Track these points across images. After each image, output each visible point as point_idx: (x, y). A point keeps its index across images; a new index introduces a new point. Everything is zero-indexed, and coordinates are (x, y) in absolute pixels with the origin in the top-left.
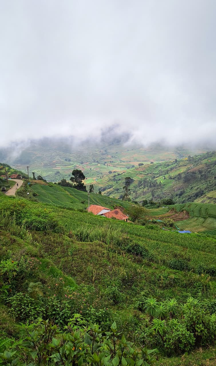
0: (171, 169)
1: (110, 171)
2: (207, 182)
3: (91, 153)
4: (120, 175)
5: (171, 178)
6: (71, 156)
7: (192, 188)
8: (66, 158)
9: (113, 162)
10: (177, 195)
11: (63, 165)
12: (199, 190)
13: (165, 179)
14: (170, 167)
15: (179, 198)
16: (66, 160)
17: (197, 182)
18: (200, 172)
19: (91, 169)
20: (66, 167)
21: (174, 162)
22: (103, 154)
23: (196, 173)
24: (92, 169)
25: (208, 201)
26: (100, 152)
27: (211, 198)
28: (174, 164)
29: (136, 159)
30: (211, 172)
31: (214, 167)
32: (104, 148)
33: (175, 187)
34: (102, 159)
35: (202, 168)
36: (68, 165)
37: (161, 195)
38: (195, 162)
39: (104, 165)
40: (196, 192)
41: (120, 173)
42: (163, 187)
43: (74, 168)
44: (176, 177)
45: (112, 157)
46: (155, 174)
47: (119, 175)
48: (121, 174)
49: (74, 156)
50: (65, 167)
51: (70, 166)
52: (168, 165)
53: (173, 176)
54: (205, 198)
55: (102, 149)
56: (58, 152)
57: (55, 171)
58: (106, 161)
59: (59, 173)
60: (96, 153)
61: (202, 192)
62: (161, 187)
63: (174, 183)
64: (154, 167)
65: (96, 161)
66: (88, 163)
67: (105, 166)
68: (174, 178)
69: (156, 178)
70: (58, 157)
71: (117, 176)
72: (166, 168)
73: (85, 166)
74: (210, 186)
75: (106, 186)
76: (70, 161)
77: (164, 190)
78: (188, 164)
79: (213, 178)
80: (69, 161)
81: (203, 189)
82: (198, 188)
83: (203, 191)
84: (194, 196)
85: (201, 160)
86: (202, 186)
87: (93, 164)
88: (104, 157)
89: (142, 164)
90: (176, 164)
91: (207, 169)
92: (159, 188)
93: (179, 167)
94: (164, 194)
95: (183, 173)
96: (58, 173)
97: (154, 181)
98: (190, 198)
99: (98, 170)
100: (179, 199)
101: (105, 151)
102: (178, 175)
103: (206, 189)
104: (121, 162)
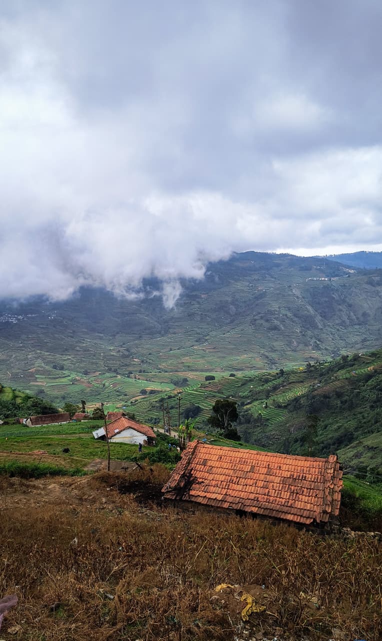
0: (275, 388)
1: (142, 390)
2: (355, 415)
3: (102, 354)
4: (172, 397)
5: (279, 407)
6: (65, 360)
7: (326, 427)
8: (54, 364)
9: (144, 372)
10: (296, 441)
11: (50, 378)
12: (342, 430)
13: (266, 407)
14: (270, 384)
15: (301, 446)
16: (55, 367)
17: (334, 414)
18: (339, 395)
19: (104, 385)
20: (57, 380)
21: (277, 374)
22: (124, 357)
23: (329, 398)
24: (107, 384)
25: (369, 454)
26: (119, 351)
27: (375, 448)
28: (279, 378)
29: (189, 367)
30: (361, 397)
31: (364, 386)
32: (124, 344)
33: (290, 424)
34: (123, 366)
35: (341, 387)
36: (60, 377)
37: (263, 440)
38: (321, 375)
39: (128, 377)
40: (336, 435)
41: (172, 395)
42: (265, 425)
43: (71, 383)
44: (290, 404)
45: (142, 362)
46: (243, 397)
47: (170, 397)
48: (174, 397)
49: (70, 359)
50: (53, 381)
51: (63, 380)
52: (267, 381)
53: (284, 403)
54: (360, 449)
55: (121, 346)
56: (39, 352)
57: (36, 388)
58: (130, 369)
59: (44, 392)
60: (112, 353)
61: (350, 435)
62: (262, 424)
63: (287, 416)
64: (240, 385)
65: (113, 370)
66: (97, 373)
67: (130, 380)
68: (285, 407)
69: (246, 405)
70: (39, 361)
71: (167, 401)
72: (264, 387)
73: (92, 379)
74: (365, 423)
75: (146, 419)
76: (62, 368)
77: (267, 430)
78: (307, 378)
79: (368, 407)
80: (60, 370)
81: (352, 429)
82: (339, 427)
83: (352, 434)
84: (334, 444)
85: (332, 371)
86: (348, 423)
87: (108, 375)
88: (127, 361)
89: (213, 378)
90: (282, 379)
91: (352, 389)
92: (258, 426)
93: (290, 383)
94: (268, 438)
95: (303, 396)
96: (41, 392)
97: (243, 410)
98: (326, 447)
99: (118, 387)
100: (303, 448)
101: (128, 350)
102: (293, 401)
103: (356, 429)
104: (160, 372)
